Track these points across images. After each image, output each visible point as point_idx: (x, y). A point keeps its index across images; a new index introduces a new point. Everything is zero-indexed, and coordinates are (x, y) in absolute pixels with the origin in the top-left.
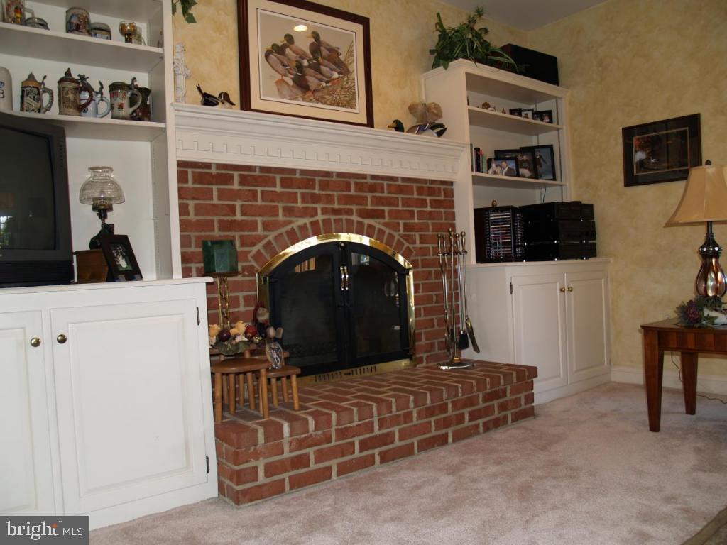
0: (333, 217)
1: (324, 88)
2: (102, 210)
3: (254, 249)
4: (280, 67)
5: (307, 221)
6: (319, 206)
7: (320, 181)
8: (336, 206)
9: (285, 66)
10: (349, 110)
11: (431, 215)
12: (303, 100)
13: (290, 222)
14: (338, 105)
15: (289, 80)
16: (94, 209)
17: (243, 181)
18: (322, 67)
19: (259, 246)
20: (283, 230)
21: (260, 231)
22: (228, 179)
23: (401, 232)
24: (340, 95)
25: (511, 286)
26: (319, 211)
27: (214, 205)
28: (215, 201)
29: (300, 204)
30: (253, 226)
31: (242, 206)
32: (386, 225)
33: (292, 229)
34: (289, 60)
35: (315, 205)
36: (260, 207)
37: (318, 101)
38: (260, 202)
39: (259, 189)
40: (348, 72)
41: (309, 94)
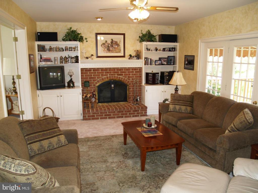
0: (111, 76)
1: (113, 50)
2: (71, 76)
3: (95, 82)
4: (104, 47)
5: (106, 77)
6: (108, 74)
7: (109, 69)
8: (112, 74)
9: (105, 47)
10: (119, 53)
11: (135, 74)
12: (109, 53)
13: (102, 77)
14: (117, 53)
15: (106, 49)
16: (70, 76)
17: (94, 70)
18: (113, 46)
19: (96, 81)
20: (101, 78)
21: (96, 79)
22: (91, 70)
23: (127, 78)
24: (117, 50)
25: (147, 90)
26: (108, 75)
27: (88, 75)
28: (88, 74)
29: (104, 74)
30: (95, 78)
31: (93, 75)
32: (123, 77)
33: (103, 78)
34: (106, 45)
35: (107, 74)
36: (96, 75)
37: (112, 52)
38: (96, 74)
39: (96, 72)
40: (119, 46)
41: (110, 51)
